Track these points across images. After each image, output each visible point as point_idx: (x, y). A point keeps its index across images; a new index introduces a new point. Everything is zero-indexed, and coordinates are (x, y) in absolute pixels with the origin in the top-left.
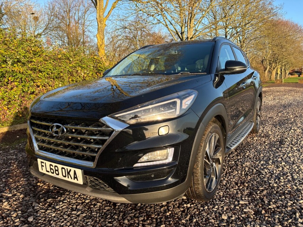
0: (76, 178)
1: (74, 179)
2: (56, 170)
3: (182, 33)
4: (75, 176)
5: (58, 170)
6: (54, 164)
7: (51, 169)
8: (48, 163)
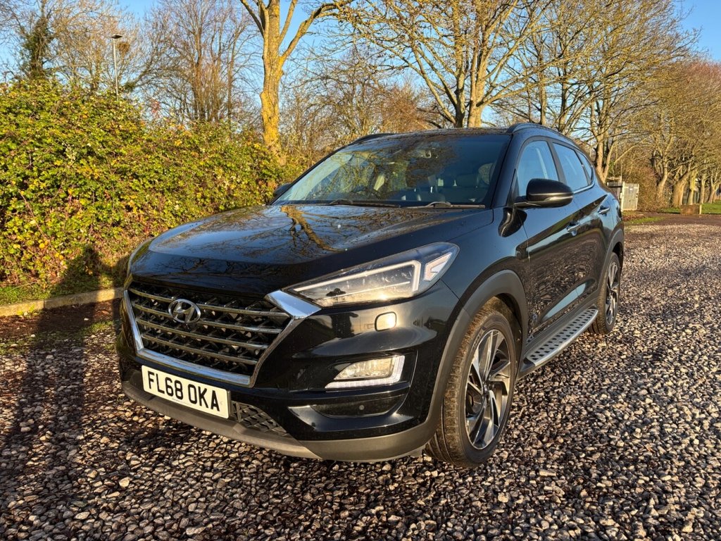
0: (217, 405)
1: (212, 408)
2: (177, 390)
3: (458, 92)
4: (215, 403)
5: (181, 390)
6: (174, 378)
7: (168, 387)
8: (163, 375)
